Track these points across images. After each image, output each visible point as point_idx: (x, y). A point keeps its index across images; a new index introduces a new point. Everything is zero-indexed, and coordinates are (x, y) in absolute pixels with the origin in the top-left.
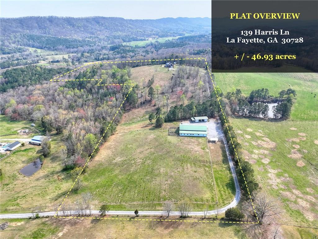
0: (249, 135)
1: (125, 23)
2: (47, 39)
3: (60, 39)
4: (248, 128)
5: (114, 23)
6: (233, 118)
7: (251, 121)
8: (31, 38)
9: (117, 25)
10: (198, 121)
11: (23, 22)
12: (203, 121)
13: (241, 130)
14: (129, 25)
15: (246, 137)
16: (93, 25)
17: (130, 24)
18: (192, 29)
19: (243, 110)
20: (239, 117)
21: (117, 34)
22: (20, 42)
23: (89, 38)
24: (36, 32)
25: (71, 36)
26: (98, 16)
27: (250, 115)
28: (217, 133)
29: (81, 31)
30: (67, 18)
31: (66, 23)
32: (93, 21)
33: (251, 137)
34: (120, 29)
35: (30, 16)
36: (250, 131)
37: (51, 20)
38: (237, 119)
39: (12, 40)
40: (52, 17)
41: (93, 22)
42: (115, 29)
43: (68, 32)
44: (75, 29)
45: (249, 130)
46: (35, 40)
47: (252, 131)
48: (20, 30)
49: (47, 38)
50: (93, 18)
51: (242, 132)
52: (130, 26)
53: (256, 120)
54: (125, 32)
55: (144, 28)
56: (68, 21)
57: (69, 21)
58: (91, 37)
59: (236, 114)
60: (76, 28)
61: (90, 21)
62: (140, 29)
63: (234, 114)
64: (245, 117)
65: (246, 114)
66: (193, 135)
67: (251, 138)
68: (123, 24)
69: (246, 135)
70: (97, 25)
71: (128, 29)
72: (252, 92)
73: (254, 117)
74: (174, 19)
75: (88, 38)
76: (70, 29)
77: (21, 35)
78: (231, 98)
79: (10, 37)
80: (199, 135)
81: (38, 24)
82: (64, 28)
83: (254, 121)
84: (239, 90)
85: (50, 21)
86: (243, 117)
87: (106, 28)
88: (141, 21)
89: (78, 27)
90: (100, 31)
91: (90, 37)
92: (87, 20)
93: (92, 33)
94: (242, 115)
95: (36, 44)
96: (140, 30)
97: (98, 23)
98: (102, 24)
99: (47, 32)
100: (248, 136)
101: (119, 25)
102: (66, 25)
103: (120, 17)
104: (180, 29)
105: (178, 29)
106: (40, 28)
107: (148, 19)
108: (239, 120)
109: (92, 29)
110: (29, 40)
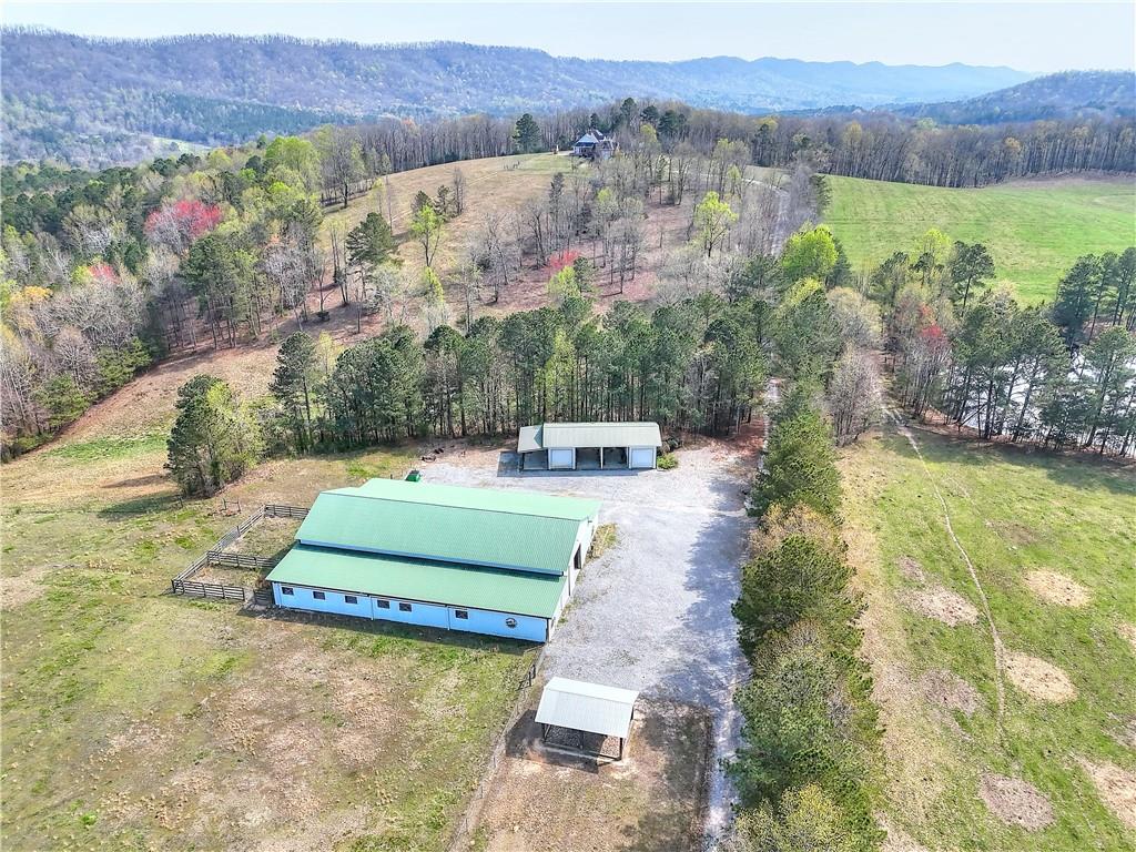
0: (1048, 654)
1: (550, 69)
2: (233, 111)
3: (280, 113)
4: (1042, 559)
5: (503, 67)
6: (904, 448)
7: (1067, 489)
8: (180, 104)
9: (516, 74)
10: (568, 459)
11: (165, 54)
12: (617, 459)
13: (958, 581)
14: (563, 76)
15: (1015, 677)
16: (426, 71)
17: (567, 72)
18: (810, 99)
19: (1000, 391)
20: (952, 446)
21: (506, 103)
22: (132, 119)
23: (394, 113)
24: (208, 89)
25: (329, 103)
26: (449, 43)
27: (1060, 439)
28: (694, 597)
29: (374, 89)
30: (333, 46)
31: (323, 63)
32: (429, 57)
33: (1082, 682)
34: (525, 86)
35: (197, 34)
36: (1056, 596)
37: (275, 50)
38: (938, 460)
39: (105, 109)
40: (277, 38)
41: (426, 62)
42: (503, 86)
43: (324, 92)
44: (355, 83)
45: (1054, 587)
46: (191, 111)
47: (1080, 598)
48: (150, 78)
49: (234, 107)
50: (429, 50)
51: (969, 613)
52: (567, 78)
53: (1115, 487)
54: (541, 98)
55: (619, 87)
56: (334, 56)
57: (338, 55)
58: (405, 109)
59: (939, 418)
60: (357, 80)
61: (416, 57)
62: (602, 89)
63: (914, 415)
64: (1016, 450)
65: (1021, 429)
66: (405, 607)
67: (1072, 708)
68: (537, 72)
69: (1020, 660)
70: (441, 73)
71: (555, 89)
72: (1082, 271)
73: (1097, 459)
74: (744, 62)
75: (392, 112)
76: (335, 82)
77: (147, 94)
78: (901, 294)
79: (102, 99)
80: (461, 614)
81: (221, 63)
82: (313, 77)
83: (1103, 496)
84: (979, 248)
85: (266, 53)
86: (997, 445)
87: (473, 85)
88: (613, 65)
89: (366, 75)
90: (447, 91)
91: (401, 109)
92: (407, 54)
93: (415, 98)
94: (986, 435)
95: (189, 126)
96: (601, 94)
97: (445, 64)
98: (460, 69)
99: (247, 90)
100: (1041, 666)
101: (523, 73)
102: (322, 67)
103: (533, 47)
104: (762, 96)
105: (755, 96)
106: (226, 77)
107: (642, 60)
108: (949, 472)
109: (417, 83)
110: (166, 113)
